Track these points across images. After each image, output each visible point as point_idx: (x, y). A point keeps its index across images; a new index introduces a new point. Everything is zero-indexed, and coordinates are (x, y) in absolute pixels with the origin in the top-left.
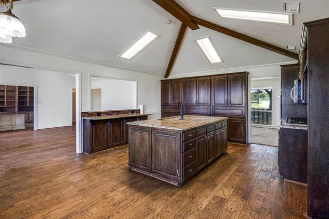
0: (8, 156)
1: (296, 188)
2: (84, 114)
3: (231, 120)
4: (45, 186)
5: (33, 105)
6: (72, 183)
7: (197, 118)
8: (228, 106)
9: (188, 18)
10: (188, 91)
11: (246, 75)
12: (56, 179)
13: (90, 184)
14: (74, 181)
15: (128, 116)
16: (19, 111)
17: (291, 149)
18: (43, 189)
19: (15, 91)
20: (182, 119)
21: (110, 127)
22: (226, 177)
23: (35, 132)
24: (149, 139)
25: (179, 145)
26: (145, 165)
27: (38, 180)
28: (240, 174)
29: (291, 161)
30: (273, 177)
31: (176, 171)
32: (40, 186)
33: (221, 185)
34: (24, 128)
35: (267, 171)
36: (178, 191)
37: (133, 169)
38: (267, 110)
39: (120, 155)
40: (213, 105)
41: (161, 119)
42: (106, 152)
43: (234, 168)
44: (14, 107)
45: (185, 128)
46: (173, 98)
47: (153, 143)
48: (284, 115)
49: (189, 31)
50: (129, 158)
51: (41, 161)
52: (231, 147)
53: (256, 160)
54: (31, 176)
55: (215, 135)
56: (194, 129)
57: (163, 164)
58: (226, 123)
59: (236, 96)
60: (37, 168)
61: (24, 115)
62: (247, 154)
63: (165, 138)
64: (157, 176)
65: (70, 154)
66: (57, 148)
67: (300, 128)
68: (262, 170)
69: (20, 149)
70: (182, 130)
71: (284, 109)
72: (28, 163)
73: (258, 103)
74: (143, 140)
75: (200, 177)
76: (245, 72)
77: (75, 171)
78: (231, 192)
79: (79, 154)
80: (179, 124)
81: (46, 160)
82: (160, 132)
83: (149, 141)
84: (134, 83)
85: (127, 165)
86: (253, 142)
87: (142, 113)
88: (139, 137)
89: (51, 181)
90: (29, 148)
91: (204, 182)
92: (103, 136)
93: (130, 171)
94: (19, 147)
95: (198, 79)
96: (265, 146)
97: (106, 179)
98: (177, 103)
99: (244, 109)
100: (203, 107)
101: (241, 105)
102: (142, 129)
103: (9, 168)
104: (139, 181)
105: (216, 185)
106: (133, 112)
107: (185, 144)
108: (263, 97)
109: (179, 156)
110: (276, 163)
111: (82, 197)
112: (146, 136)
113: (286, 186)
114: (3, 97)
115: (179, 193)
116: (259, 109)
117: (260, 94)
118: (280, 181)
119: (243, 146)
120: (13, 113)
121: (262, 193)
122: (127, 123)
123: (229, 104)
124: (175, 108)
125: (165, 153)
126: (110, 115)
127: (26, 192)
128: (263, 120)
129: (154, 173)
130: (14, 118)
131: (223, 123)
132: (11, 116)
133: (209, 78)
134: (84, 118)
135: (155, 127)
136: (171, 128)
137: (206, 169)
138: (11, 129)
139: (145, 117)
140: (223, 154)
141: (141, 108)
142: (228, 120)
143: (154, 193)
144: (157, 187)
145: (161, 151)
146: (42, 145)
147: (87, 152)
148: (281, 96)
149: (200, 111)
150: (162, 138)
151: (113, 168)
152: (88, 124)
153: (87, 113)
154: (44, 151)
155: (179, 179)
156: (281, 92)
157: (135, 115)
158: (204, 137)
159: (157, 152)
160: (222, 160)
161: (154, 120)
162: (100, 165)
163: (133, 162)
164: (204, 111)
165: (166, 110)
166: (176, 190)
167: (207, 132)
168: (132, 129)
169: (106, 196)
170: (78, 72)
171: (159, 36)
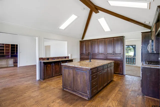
0: (3, 81)
1: (151, 101)
2: (40, 59)
3: (115, 62)
4: (18, 98)
5: (17, 54)
6: (32, 97)
7: (98, 61)
8: (113, 55)
9: (93, 7)
10: (93, 46)
11: (123, 38)
12: (24, 95)
13: (42, 98)
14: (33, 96)
15: (63, 60)
16: (11, 57)
17: (148, 79)
18: (17, 101)
19: (9, 47)
20: (90, 62)
21: (54, 66)
22: (113, 94)
23: (18, 68)
24: (73, 73)
25: (89, 77)
26: (71, 87)
27: (15, 95)
28: (121, 93)
29: (148, 86)
30: (138, 94)
31: (87, 91)
32: (16, 99)
33: (111, 100)
34: (13, 66)
35: (135, 91)
36: (88, 103)
37: (64, 89)
38: (133, 56)
39: (58, 81)
40: (106, 54)
41: (79, 62)
42: (52, 79)
43: (117, 89)
44: (9, 55)
45: (92, 67)
46: (86, 50)
47: (75, 75)
48: (143, 59)
49: (94, 14)
50: (63, 83)
51: (18, 84)
52: (116, 77)
53: (129, 85)
54: (12, 93)
55: (108, 71)
56: (96, 67)
57: (80, 87)
58: (113, 64)
59: (118, 49)
60: (16, 88)
61: (13, 59)
62: (124, 81)
63: (81, 73)
64: (77, 94)
65: (34, 80)
66: (27, 77)
67: (153, 67)
68: (132, 91)
69: (9, 77)
70: (90, 68)
71: (143, 56)
72: (12, 85)
73: (128, 53)
74: (69, 73)
75: (99, 94)
76: (123, 36)
77: (34, 90)
78: (117, 103)
79: (38, 80)
80: (89, 65)
81: (21, 83)
82: (79, 69)
83: (73, 74)
84: (66, 42)
85: (62, 87)
86: (127, 74)
87: (70, 59)
88: (68, 72)
89: (22, 96)
90: (14, 76)
91: (102, 97)
92: (50, 70)
93: (63, 90)
94: (9, 76)
95: (99, 40)
96: (133, 76)
97: (50, 95)
98: (88, 53)
99: (122, 56)
100: (101, 55)
101: (121, 54)
102: (69, 67)
103: (2, 88)
104: (67, 97)
105: (108, 99)
106: (65, 58)
107: (92, 76)
108: (130, 50)
109: (89, 83)
110: (140, 86)
111: (37, 105)
112: (71, 71)
113: (146, 100)
114: (4, 50)
115: (89, 104)
116: (129, 56)
117: (129, 48)
118: (142, 97)
119: (122, 76)
120: (8, 58)
121: (133, 104)
122: (62, 64)
123: (114, 53)
124: (87, 55)
125: (81, 81)
126: (54, 59)
127: (8, 102)
128: (131, 62)
129: (75, 92)
130: (8, 60)
131: (112, 64)
132: (7, 59)
133: (104, 39)
134: (40, 61)
135: (76, 66)
136: (84, 67)
137: (103, 90)
138: (7, 66)
139: (71, 61)
140: (112, 81)
141: (70, 55)
142: (114, 62)
143: (75, 103)
144: (77, 100)
145: (79, 80)
146: (21, 75)
147: (42, 79)
148: (142, 49)
149: (100, 57)
150: (80, 73)
151: (54, 89)
152: (42, 64)
153: (42, 58)
154: (21, 78)
155: (89, 96)
156: (142, 47)
157: (66, 59)
158: (102, 72)
159: (77, 80)
160: (111, 84)
161: (76, 62)
162: (48, 87)
163: (64, 86)
164: (102, 57)
165: (82, 57)
166: (87, 102)
167: (103, 69)
168: (64, 68)
169: (49, 105)
170: (37, 37)
171: (78, 17)
